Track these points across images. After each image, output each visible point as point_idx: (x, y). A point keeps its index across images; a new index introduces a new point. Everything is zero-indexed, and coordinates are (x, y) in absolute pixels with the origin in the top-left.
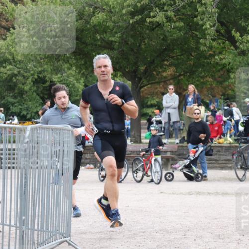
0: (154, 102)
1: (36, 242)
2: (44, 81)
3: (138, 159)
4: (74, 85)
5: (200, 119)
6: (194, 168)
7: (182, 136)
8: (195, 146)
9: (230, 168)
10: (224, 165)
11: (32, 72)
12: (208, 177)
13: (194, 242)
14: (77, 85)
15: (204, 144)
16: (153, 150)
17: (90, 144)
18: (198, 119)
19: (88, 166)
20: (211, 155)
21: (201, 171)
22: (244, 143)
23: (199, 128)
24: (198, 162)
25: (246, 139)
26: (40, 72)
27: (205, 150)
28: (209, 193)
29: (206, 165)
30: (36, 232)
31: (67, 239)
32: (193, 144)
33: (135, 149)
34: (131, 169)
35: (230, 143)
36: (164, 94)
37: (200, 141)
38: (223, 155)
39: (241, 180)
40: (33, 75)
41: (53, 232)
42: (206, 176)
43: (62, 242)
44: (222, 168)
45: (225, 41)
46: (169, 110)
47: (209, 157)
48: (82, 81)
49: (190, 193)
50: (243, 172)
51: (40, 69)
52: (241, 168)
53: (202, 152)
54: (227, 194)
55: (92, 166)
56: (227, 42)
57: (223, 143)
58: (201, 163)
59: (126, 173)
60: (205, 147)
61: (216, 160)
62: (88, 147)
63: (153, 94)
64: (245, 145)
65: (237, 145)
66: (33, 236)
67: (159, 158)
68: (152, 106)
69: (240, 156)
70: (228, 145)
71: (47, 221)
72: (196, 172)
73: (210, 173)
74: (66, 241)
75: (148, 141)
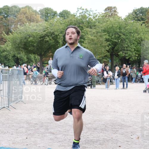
0: (46, 62)
2: (15, 57)
3: (42, 78)
14: (24, 58)
16: (46, 76)
26: (14, 54)
31: (21, 100)
33: (41, 76)
34: (40, 81)
36: (49, 60)
40: (12, 55)
46: (50, 65)
48: (26, 56)
59: (38, 82)
63: (46, 60)
67: (47, 78)
68: (46, 64)
75: (44, 73)
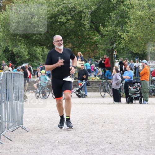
1: (6, 127)
2: (9, 51)
4: (23, 52)
5: (84, 68)
6: (81, 91)
7: (75, 77)
8: (81, 81)
9: (98, 91)
10: (95, 90)
11: (2, 47)
12: (88, 96)
13: (82, 126)
15: (85, 80)
17: (31, 81)
18: (83, 68)
19: (30, 91)
20: (89, 85)
21: (84, 93)
22: (104, 79)
23: (83, 72)
24: (83, 88)
25: (105, 78)
26: (7, 47)
27: (86, 83)
28: (88, 103)
29: (87, 90)
30: (6, 123)
31: (21, 126)
32: (80, 80)
34: (51, 93)
35: (98, 80)
37: (84, 79)
38: (95, 85)
39: (103, 97)
40: (3, 48)
41: (14, 123)
42: (86, 95)
43: (19, 127)
44: (94, 91)
45: (95, 31)
47: (88, 86)
49: (79, 104)
50: (104, 93)
51: (6, 45)
52: (103, 91)
53: (85, 84)
54: (96, 103)
55: (32, 91)
56: (96, 32)
57: (94, 80)
58: (84, 89)
59: (48, 94)
60: (86, 82)
61: (91, 88)
62: (30, 82)
64: (105, 80)
65: (101, 80)
66: (5, 124)
69: (103, 86)
70: (97, 81)
71: (12, 118)
72: (82, 93)
73: (89, 94)
74: (21, 127)
